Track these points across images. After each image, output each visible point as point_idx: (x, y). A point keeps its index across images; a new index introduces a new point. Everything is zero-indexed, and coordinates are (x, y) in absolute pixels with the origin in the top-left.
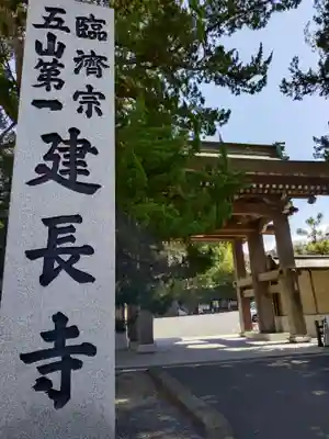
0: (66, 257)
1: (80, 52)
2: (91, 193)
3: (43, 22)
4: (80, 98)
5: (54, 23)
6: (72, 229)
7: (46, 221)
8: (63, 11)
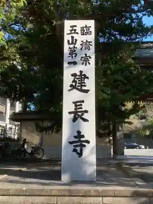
0: (80, 114)
1: (82, 41)
2: (87, 93)
3: (69, 32)
4: (83, 59)
5: (73, 32)
6: (81, 105)
7: (73, 103)
8: (76, 26)
